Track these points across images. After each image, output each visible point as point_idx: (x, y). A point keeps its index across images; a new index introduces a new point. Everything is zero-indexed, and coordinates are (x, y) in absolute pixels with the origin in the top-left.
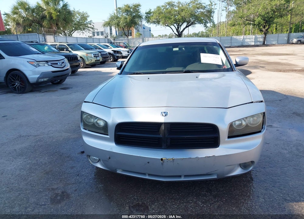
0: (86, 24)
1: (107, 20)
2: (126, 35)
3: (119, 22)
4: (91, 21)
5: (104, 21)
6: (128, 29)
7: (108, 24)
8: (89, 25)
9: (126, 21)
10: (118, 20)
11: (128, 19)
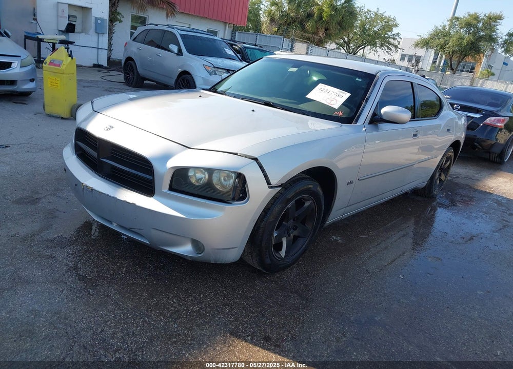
0: (387, 38)
1: (425, 37)
2: (452, 69)
3: (446, 43)
4: (398, 33)
5: (420, 38)
6: (459, 59)
7: (425, 43)
8: (391, 40)
9: (461, 44)
10: (446, 38)
11: (465, 40)
